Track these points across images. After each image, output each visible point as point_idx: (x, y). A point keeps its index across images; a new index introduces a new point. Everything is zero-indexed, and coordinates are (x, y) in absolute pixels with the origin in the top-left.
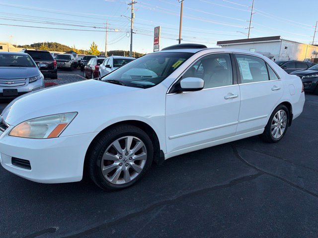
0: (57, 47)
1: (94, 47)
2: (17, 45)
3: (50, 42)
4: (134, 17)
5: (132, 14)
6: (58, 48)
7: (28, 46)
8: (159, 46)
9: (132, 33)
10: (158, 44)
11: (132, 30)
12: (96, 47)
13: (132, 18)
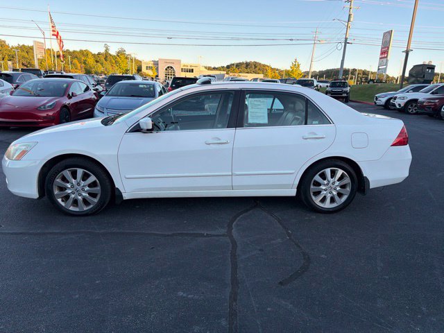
0: (256, 67)
1: (296, 65)
2: (213, 67)
3: (248, 61)
4: (352, 19)
5: (350, 15)
6: (257, 69)
7: (223, 67)
8: (387, 60)
9: (346, 43)
10: (387, 57)
11: (346, 39)
12: (299, 65)
13: (349, 21)
